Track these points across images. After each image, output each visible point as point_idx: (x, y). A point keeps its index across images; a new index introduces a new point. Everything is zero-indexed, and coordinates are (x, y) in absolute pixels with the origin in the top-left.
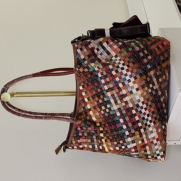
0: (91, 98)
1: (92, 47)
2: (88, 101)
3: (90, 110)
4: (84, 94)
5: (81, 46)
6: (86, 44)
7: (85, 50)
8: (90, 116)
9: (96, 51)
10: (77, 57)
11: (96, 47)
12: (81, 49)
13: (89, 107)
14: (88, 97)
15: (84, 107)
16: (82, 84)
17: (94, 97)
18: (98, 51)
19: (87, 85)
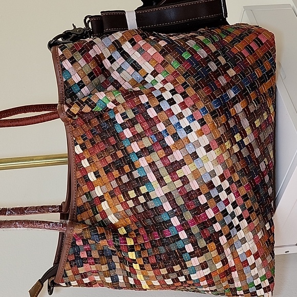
0: (102, 173)
1: (97, 55)
2: (95, 179)
3: (101, 199)
4: (85, 163)
5: (73, 53)
6: (83, 49)
7: (82, 62)
8: (104, 214)
9: (107, 63)
10: (64, 80)
11: (107, 54)
12: (73, 61)
13: (98, 192)
14: (95, 171)
15: (89, 192)
16: (81, 141)
17: (109, 171)
18: (112, 63)
19: (93, 142)
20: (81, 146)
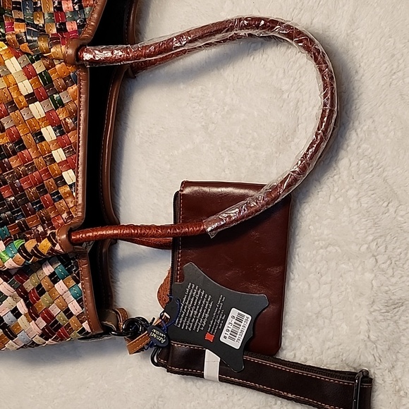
1: (35, 320)
5: (69, 325)
6: (56, 330)
7: (55, 310)
8: (29, 74)
9: (22, 307)
10: (80, 285)
11: (22, 321)
12: (68, 313)
14: (43, 143)
15: (57, 108)
16: (63, 190)
17: (17, 144)
18: (16, 309)
19: (42, 189)
20: (65, 183)
